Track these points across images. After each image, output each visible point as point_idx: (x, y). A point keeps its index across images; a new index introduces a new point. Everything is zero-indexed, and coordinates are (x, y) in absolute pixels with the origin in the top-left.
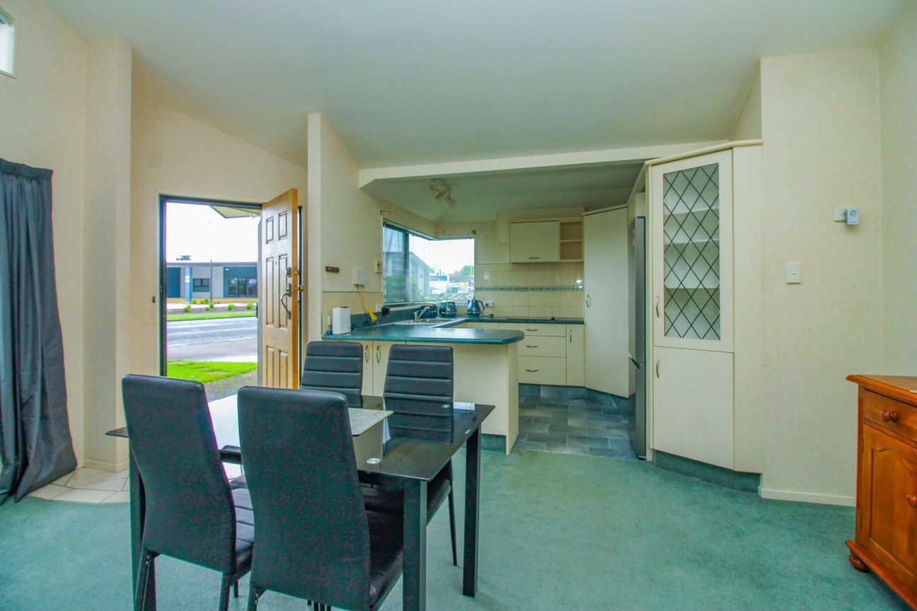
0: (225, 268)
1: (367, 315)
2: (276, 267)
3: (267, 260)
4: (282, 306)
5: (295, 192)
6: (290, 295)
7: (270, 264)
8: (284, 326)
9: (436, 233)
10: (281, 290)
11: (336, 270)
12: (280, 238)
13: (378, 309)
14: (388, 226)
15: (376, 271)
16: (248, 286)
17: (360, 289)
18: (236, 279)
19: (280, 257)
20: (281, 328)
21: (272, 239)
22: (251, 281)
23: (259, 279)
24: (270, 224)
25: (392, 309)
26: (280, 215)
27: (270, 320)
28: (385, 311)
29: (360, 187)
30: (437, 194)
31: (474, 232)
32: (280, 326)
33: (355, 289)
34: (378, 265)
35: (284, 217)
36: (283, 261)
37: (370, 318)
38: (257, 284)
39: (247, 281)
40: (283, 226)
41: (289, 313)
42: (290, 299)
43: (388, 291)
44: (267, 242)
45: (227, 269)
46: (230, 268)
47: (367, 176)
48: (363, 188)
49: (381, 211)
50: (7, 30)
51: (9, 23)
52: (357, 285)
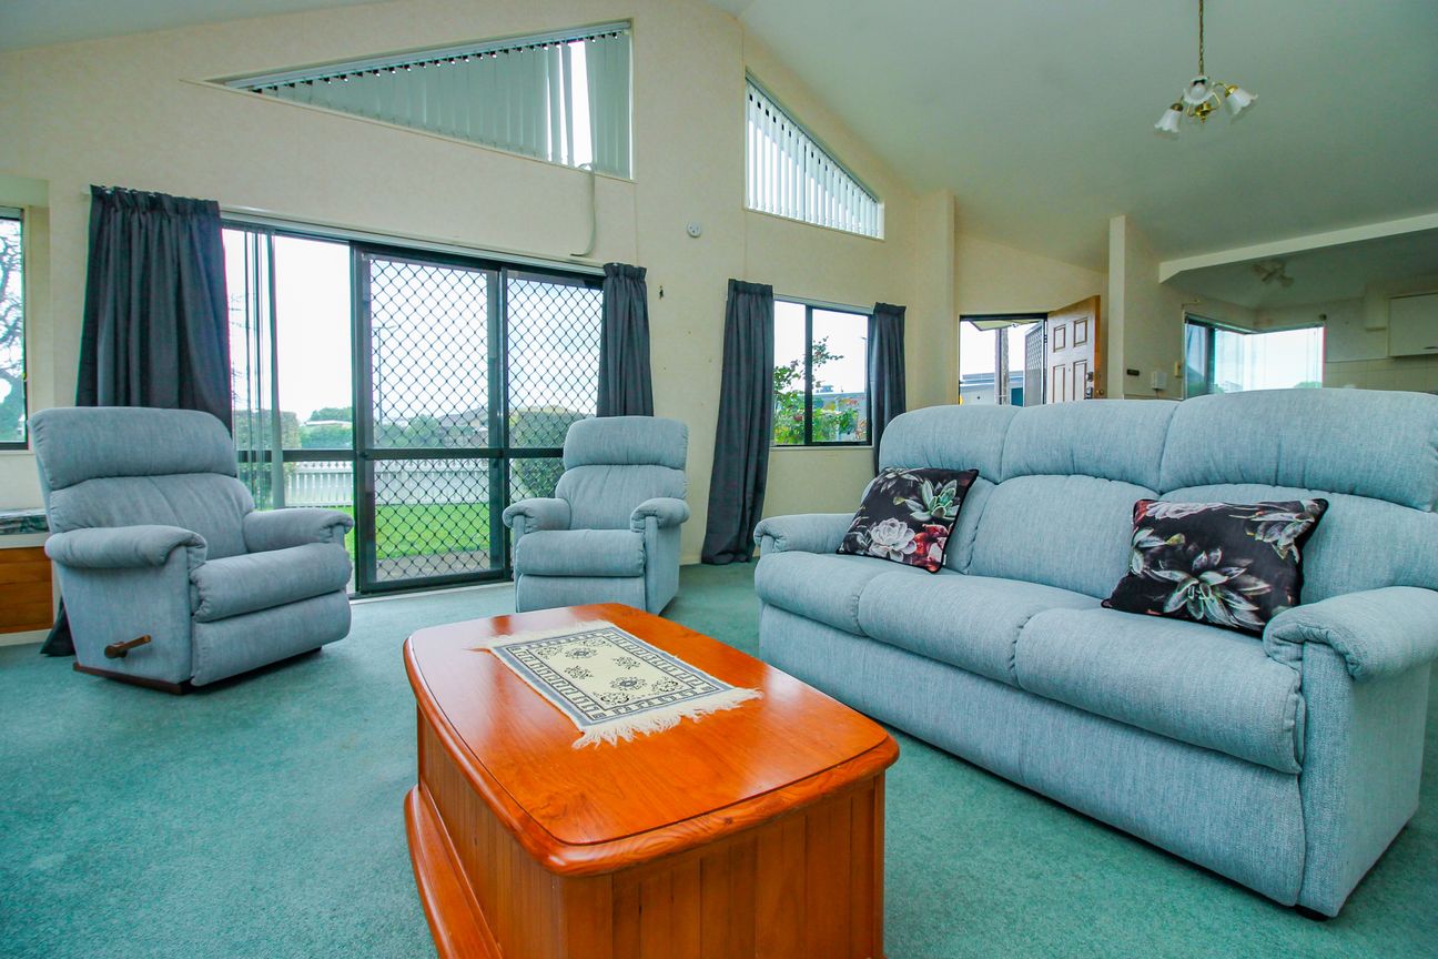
2: (1069, 374)
3: (1054, 368)
5: (1098, 298)
7: (1059, 373)
9: (1256, 324)
10: (1078, 393)
11: (1137, 373)
12: (1075, 345)
14: (1192, 322)
15: (1176, 374)
17: (1160, 395)
19: (1075, 364)
21: (1063, 347)
24: (1059, 332)
26: (1075, 323)
29: (1161, 281)
30: (1264, 275)
31: (1324, 317)
33: (1154, 394)
34: (1180, 368)
35: (1083, 325)
36: (1080, 368)
40: (1080, 334)
44: (1055, 350)
47: (1168, 269)
48: (1163, 283)
49: (1183, 305)
50: (881, 207)
51: (880, 202)
52: (1157, 390)
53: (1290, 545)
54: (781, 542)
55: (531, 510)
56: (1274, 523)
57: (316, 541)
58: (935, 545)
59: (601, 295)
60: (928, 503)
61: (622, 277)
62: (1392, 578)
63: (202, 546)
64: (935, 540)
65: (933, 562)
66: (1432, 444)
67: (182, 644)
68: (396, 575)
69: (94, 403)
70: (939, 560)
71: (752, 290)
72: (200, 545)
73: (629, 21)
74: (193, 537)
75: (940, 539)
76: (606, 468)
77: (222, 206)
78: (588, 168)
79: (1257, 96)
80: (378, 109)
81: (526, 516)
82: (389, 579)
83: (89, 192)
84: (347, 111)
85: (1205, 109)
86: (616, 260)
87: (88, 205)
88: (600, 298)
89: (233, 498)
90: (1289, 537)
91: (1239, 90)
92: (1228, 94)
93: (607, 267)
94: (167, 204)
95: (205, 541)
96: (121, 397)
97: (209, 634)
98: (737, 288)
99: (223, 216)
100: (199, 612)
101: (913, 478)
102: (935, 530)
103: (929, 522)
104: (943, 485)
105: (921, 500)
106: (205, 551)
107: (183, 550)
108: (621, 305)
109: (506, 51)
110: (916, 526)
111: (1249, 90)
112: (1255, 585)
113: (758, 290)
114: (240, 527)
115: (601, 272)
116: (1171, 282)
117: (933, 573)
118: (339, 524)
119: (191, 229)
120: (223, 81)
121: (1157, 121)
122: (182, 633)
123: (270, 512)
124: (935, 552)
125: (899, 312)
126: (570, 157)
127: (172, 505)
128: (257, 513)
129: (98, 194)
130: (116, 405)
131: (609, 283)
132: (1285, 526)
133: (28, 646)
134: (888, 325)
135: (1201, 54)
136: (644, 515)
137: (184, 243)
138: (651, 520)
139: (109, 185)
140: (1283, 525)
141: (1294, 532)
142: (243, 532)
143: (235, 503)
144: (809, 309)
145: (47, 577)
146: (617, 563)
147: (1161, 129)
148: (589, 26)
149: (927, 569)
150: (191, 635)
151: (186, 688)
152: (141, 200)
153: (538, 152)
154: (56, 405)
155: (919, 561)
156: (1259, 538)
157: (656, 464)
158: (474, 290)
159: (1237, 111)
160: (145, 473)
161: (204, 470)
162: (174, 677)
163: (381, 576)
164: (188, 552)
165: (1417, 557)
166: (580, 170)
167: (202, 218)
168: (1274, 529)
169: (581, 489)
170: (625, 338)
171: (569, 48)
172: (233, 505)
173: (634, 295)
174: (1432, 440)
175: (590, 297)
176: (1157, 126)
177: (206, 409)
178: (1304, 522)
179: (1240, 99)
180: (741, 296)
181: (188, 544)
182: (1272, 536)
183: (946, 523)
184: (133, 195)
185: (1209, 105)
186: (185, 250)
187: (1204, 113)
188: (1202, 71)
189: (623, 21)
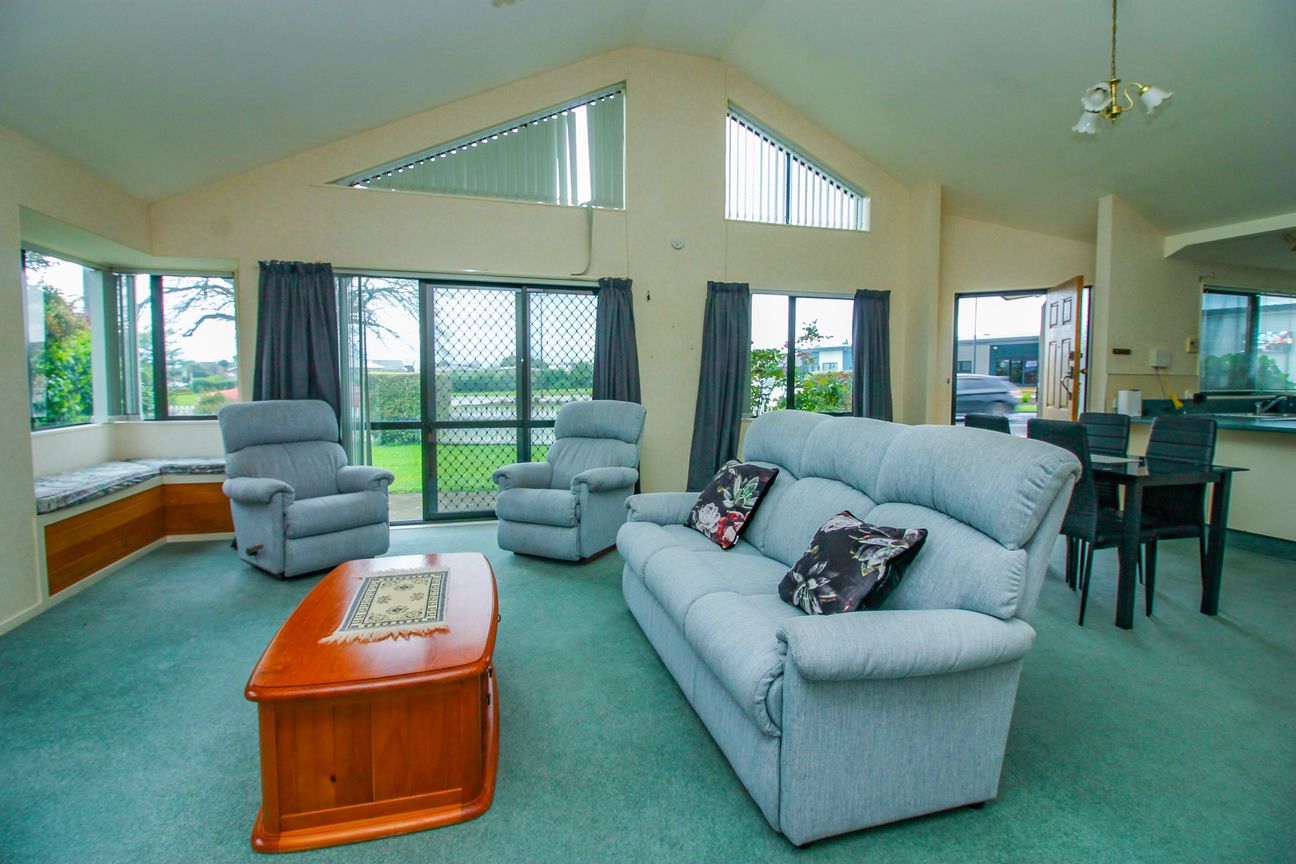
0: (992, 347)
1: (1170, 402)
2: (1059, 351)
3: (1050, 344)
4: (1063, 388)
5: (1080, 279)
6: (1071, 377)
7: (1053, 347)
8: (1064, 407)
10: (1064, 371)
11: (1127, 352)
12: (1064, 323)
13: (1189, 395)
15: (1188, 350)
16: (1024, 371)
17: (1161, 372)
18: (1008, 361)
19: (1063, 341)
20: (1062, 409)
21: (1056, 324)
22: (1029, 364)
23: (1040, 360)
24: (1054, 309)
25: (1209, 398)
26: (1065, 301)
27: (1050, 402)
28: (1199, 398)
29: (1166, 255)
32: (1060, 407)
33: (1153, 372)
34: (1192, 343)
36: (1066, 346)
37: (1173, 405)
38: (1037, 367)
39: (1022, 364)
40: (1067, 312)
41: (1070, 394)
42: (1071, 381)
43: (1206, 374)
44: (1051, 326)
45: (995, 348)
46: (998, 346)
47: (1173, 243)
48: (1171, 257)
49: (1201, 278)
50: (866, 201)
51: (867, 196)
52: (1156, 368)
53: (879, 564)
54: (636, 515)
55: (509, 472)
56: (871, 546)
57: (368, 490)
58: (731, 528)
59: (596, 299)
60: (735, 494)
61: (612, 289)
62: (960, 602)
63: (292, 492)
64: (732, 524)
65: (726, 541)
66: (1020, 492)
67: (279, 551)
68: (452, 509)
69: (261, 399)
70: (731, 540)
71: (730, 288)
72: (289, 492)
73: (624, 82)
74: (285, 487)
75: (736, 523)
76: (581, 440)
77: (333, 265)
78: (585, 206)
79: (1170, 94)
80: (433, 185)
81: (507, 478)
82: (446, 511)
83: (258, 265)
84: (413, 190)
85: (1115, 111)
86: (606, 276)
87: (258, 272)
88: (595, 302)
89: (332, 457)
90: (880, 558)
91: (1153, 89)
92: (1141, 93)
93: (601, 281)
94: (301, 269)
95: (293, 490)
96: (274, 394)
97: (293, 545)
98: (714, 288)
99: (334, 271)
100: (287, 534)
101: (734, 472)
102: (735, 515)
103: (731, 509)
104: (749, 480)
105: (731, 492)
106: (294, 495)
107: (280, 494)
108: (610, 308)
109: (525, 125)
110: (723, 511)
111: (1162, 87)
112: (828, 594)
113: (735, 288)
114: (334, 477)
115: (597, 285)
116: (1180, 255)
117: (725, 549)
118: (384, 478)
119: (315, 283)
120: (335, 182)
121: (1075, 125)
122: (279, 544)
123: (355, 467)
124: (730, 534)
125: (884, 297)
126: (574, 199)
127: (293, 463)
128: (347, 468)
129: (262, 265)
130: (272, 398)
131: (601, 291)
132: (877, 549)
133: (224, 541)
134: (872, 309)
135: (1113, 56)
136: (581, 481)
137: (312, 292)
138: (584, 485)
139: (268, 260)
140: (876, 548)
141: (885, 556)
142: (336, 479)
143: (333, 461)
144: (792, 300)
145: (229, 503)
146: (557, 516)
147: (1077, 132)
148: (588, 94)
149: (721, 546)
150: (284, 546)
151: (282, 577)
152: (286, 268)
153: (548, 197)
154: (244, 400)
155: (717, 538)
156: (856, 557)
157: (616, 438)
158: (506, 304)
159: (1150, 111)
160: (281, 442)
161: (318, 439)
162: (275, 570)
163: (441, 509)
164: (283, 496)
165: (978, 587)
166: (581, 207)
167: (322, 274)
168: (869, 552)
169: (562, 454)
170: (614, 333)
171: (574, 113)
172: (331, 463)
173: (622, 301)
174: (1020, 488)
175: (586, 302)
176: (1074, 129)
177: (325, 399)
178: (898, 548)
179: (1154, 97)
180: (718, 295)
181: (283, 491)
182: (865, 556)
183: (744, 511)
184: (282, 265)
185: (1119, 108)
186: (312, 298)
187: (1114, 116)
188: (1114, 74)
189: (618, 83)
